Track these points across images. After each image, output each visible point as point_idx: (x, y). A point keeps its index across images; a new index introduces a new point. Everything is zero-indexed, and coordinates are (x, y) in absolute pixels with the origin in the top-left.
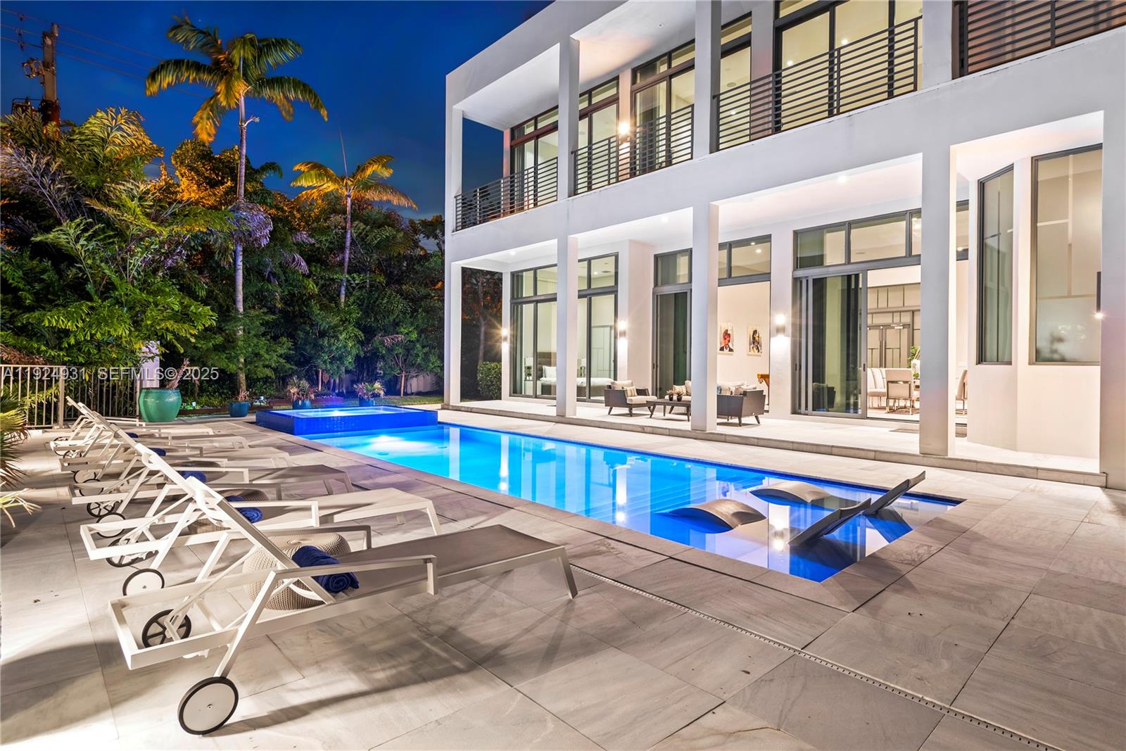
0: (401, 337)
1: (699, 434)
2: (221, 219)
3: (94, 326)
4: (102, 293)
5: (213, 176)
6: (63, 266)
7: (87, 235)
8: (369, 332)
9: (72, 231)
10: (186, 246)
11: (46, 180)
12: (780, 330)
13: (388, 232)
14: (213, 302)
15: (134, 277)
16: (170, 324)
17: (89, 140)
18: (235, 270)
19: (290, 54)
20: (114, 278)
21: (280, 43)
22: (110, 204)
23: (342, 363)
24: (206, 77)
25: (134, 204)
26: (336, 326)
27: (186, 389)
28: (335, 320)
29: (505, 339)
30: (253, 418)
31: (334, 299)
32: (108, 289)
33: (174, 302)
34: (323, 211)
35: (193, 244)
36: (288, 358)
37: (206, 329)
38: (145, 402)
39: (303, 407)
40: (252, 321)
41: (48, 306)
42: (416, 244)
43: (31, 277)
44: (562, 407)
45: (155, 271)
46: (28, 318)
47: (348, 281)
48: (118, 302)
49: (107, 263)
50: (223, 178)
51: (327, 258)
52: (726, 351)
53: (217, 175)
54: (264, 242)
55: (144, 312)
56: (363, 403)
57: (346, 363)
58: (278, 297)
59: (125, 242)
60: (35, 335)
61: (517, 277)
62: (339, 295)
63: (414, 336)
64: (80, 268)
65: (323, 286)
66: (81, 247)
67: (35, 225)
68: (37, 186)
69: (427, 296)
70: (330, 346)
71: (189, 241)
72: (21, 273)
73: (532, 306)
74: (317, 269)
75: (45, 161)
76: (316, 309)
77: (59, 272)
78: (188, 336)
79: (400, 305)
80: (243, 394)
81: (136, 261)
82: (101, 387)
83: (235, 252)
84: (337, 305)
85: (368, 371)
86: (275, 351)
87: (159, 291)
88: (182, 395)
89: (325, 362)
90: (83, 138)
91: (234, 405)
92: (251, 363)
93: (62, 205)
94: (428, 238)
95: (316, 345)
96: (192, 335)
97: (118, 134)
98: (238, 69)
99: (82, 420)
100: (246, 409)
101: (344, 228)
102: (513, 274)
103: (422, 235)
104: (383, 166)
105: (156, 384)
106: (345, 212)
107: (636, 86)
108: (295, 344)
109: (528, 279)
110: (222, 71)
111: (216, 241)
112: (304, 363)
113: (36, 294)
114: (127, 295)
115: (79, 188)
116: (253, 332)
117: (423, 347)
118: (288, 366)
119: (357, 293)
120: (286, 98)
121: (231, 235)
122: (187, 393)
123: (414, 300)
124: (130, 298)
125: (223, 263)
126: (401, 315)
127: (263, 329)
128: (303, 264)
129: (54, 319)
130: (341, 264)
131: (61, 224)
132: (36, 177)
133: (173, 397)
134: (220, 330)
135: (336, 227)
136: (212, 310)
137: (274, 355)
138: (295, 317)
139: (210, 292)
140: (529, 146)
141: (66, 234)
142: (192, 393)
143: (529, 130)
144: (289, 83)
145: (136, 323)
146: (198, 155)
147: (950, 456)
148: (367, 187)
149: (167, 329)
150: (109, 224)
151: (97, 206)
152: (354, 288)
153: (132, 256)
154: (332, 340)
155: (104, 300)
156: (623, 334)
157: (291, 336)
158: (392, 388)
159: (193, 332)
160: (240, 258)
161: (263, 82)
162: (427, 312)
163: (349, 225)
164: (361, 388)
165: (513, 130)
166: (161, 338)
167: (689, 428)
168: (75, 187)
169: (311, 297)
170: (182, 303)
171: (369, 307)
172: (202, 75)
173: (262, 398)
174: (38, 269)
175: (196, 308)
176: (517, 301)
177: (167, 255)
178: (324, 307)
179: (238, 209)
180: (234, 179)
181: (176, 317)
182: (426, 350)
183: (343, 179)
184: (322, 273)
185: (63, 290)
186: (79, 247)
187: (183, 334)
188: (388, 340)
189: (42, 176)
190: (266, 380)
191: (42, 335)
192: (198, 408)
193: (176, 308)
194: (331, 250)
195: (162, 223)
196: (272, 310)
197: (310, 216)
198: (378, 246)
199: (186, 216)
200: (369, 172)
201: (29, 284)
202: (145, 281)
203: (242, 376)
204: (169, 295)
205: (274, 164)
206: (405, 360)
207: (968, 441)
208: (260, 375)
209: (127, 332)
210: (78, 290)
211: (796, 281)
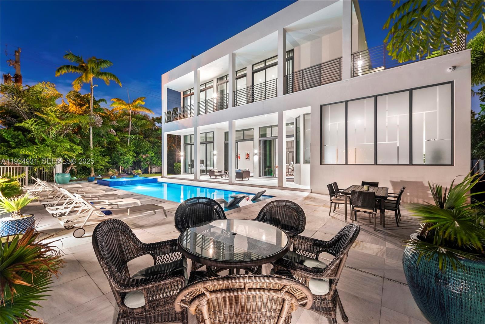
0: (148, 155)
1: (230, 183)
2: (84, 119)
3: (38, 153)
4: (41, 142)
5: (82, 102)
6: (26, 133)
7: (35, 124)
8: (138, 154)
9: (30, 123)
10: (72, 126)
11: (19, 105)
12: (256, 154)
13: (144, 121)
14: (82, 145)
15: (53, 137)
16: (66, 152)
17: (35, 92)
18: (90, 134)
19: (109, 65)
20: (45, 137)
21: (105, 61)
22: (44, 114)
23: (128, 164)
24: (78, 71)
25: (52, 114)
26: (126, 152)
27: (72, 173)
28: (125, 150)
29: (182, 156)
30: (96, 182)
31: (126, 143)
32: (43, 141)
33: (68, 145)
34: (122, 114)
35: (74, 126)
36: (109, 163)
37: (79, 154)
38: (57, 178)
39: (114, 178)
40: (96, 151)
41: (21, 147)
42: (154, 125)
43: (14, 137)
44: (196, 176)
45: (60, 135)
46: (14, 151)
47: (130, 137)
48: (47, 145)
49: (43, 132)
50: (85, 103)
51: (123, 129)
52: (248, 159)
53: (83, 102)
54: (100, 126)
55: (56, 148)
56: (135, 176)
57: (129, 164)
58: (105, 142)
59: (49, 126)
60: (16, 156)
61: (186, 137)
62: (127, 142)
63: (153, 155)
64: (32, 134)
65: (122, 139)
66: (33, 128)
67: (15, 120)
68: (16, 107)
69: (158, 142)
70: (124, 158)
71: (72, 125)
72: (10, 136)
73: (190, 146)
74: (119, 133)
75: (19, 99)
76: (119, 147)
77: (25, 135)
78: (73, 156)
79: (148, 145)
80: (93, 174)
81: (53, 132)
82: (41, 173)
83: (89, 129)
84: (127, 145)
85: (138, 166)
86: (104, 160)
87: (62, 142)
88: (71, 175)
89: (122, 163)
90: (33, 91)
91: (89, 178)
92: (95, 164)
93: (25, 113)
94: (159, 123)
95: (119, 158)
96: (74, 156)
97: (46, 90)
98: (90, 70)
99: (37, 183)
100: (94, 179)
101: (129, 120)
102: (184, 136)
103: (156, 122)
104: (142, 101)
105: (61, 172)
106: (129, 115)
107: (218, 84)
108: (111, 158)
109: (189, 138)
110: (85, 70)
111: (82, 125)
112: (114, 164)
113: (16, 143)
114: (50, 143)
115: (32, 108)
116: (96, 155)
117: (156, 158)
118: (109, 165)
119: (133, 141)
120: (108, 79)
121: (88, 123)
122: (72, 174)
123: (153, 144)
124: (51, 144)
125: (85, 132)
126: (149, 148)
127: (100, 153)
128: (114, 132)
129: (23, 151)
130: (128, 132)
131: (26, 120)
132: (16, 104)
133: (67, 176)
134: (84, 154)
135: (126, 120)
136: (81, 147)
137: (104, 161)
138: (112, 149)
139: (81, 142)
140: (189, 97)
141: (27, 123)
142: (74, 174)
143: (189, 93)
144: (108, 75)
145: (54, 152)
146: (76, 96)
147: (284, 187)
148: (137, 107)
149: (65, 154)
150: (43, 120)
151: (39, 114)
152: (132, 140)
153: (52, 130)
154: (124, 157)
155: (42, 144)
156: (215, 155)
157: (110, 155)
158: (146, 171)
159: (74, 155)
160: (91, 131)
161: (99, 74)
162: (158, 147)
163: (130, 119)
164: (134, 172)
165: (184, 92)
166: (63, 157)
167: (228, 182)
168: (31, 108)
169: (118, 142)
170: (70, 145)
171: (137, 145)
172: (77, 70)
173: (100, 175)
174: (16, 135)
175: (75, 147)
176: (186, 145)
177: (65, 130)
178: (121, 146)
179: (91, 115)
180: (89, 104)
181: (68, 150)
182: (157, 159)
183: (128, 104)
184: (121, 135)
185: (26, 141)
186: (32, 127)
187: (71, 155)
188: (144, 156)
189: (18, 104)
190: (101, 169)
191: (19, 156)
192: (76, 179)
193: (68, 147)
194: (124, 127)
195: (63, 120)
196: (103, 147)
197: (117, 116)
198: (141, 126)
199: (71, 117)
200: (137, 102)
201: (13, 139)
202: (57, 138)
203: (93, 169)
204: (65, 143)
205: (103, 99)
206: (150, 162)
207: (294, 183)
208: (99, 168)
209: (51, 155)
210: (32, 141)
211: (260, 141)
